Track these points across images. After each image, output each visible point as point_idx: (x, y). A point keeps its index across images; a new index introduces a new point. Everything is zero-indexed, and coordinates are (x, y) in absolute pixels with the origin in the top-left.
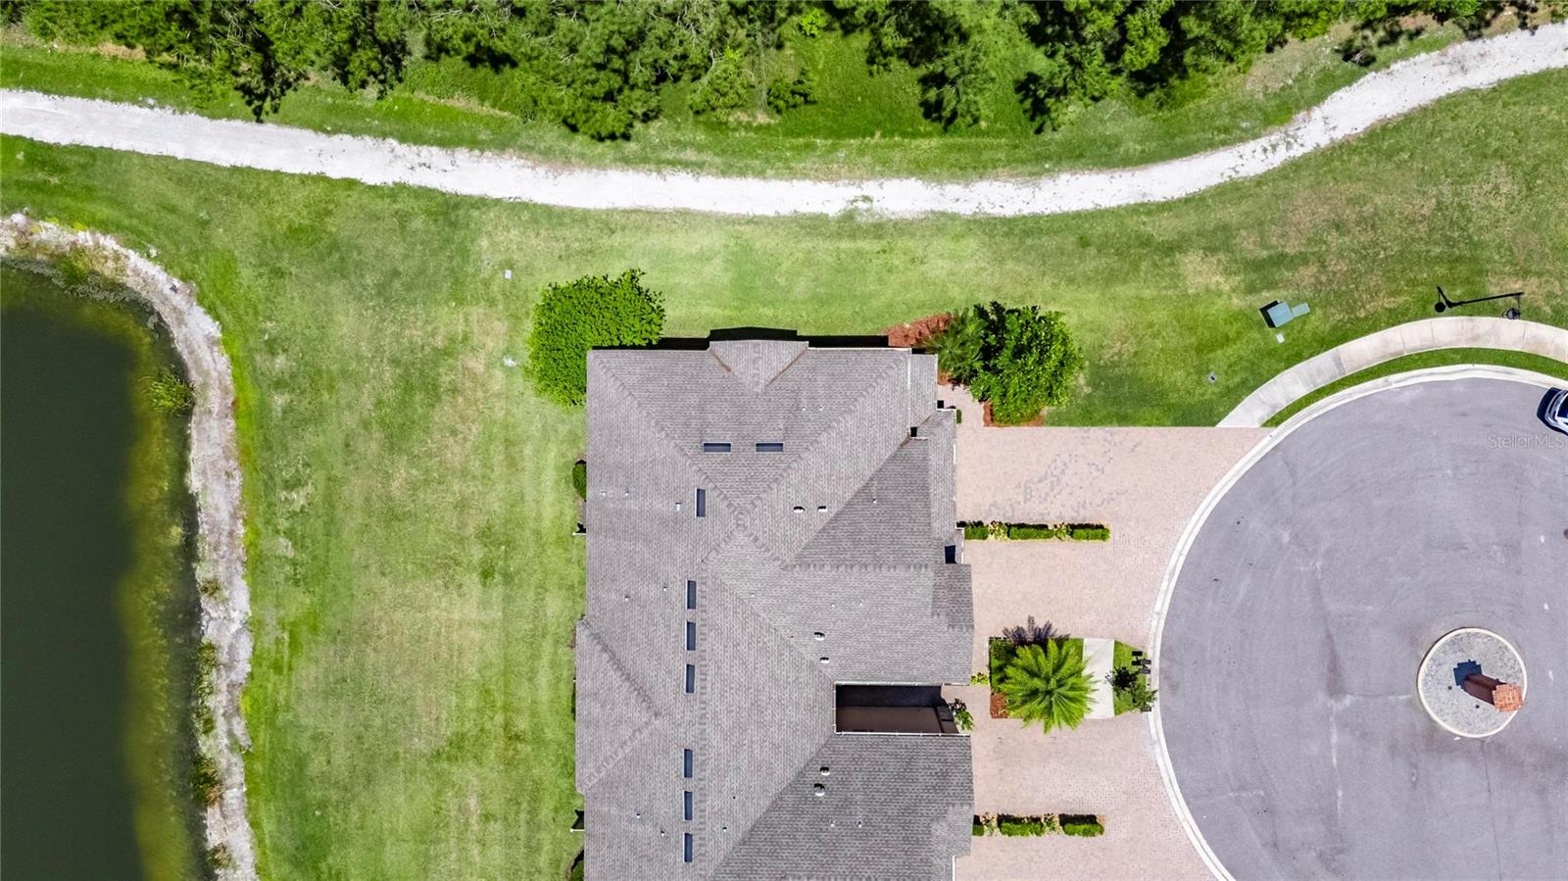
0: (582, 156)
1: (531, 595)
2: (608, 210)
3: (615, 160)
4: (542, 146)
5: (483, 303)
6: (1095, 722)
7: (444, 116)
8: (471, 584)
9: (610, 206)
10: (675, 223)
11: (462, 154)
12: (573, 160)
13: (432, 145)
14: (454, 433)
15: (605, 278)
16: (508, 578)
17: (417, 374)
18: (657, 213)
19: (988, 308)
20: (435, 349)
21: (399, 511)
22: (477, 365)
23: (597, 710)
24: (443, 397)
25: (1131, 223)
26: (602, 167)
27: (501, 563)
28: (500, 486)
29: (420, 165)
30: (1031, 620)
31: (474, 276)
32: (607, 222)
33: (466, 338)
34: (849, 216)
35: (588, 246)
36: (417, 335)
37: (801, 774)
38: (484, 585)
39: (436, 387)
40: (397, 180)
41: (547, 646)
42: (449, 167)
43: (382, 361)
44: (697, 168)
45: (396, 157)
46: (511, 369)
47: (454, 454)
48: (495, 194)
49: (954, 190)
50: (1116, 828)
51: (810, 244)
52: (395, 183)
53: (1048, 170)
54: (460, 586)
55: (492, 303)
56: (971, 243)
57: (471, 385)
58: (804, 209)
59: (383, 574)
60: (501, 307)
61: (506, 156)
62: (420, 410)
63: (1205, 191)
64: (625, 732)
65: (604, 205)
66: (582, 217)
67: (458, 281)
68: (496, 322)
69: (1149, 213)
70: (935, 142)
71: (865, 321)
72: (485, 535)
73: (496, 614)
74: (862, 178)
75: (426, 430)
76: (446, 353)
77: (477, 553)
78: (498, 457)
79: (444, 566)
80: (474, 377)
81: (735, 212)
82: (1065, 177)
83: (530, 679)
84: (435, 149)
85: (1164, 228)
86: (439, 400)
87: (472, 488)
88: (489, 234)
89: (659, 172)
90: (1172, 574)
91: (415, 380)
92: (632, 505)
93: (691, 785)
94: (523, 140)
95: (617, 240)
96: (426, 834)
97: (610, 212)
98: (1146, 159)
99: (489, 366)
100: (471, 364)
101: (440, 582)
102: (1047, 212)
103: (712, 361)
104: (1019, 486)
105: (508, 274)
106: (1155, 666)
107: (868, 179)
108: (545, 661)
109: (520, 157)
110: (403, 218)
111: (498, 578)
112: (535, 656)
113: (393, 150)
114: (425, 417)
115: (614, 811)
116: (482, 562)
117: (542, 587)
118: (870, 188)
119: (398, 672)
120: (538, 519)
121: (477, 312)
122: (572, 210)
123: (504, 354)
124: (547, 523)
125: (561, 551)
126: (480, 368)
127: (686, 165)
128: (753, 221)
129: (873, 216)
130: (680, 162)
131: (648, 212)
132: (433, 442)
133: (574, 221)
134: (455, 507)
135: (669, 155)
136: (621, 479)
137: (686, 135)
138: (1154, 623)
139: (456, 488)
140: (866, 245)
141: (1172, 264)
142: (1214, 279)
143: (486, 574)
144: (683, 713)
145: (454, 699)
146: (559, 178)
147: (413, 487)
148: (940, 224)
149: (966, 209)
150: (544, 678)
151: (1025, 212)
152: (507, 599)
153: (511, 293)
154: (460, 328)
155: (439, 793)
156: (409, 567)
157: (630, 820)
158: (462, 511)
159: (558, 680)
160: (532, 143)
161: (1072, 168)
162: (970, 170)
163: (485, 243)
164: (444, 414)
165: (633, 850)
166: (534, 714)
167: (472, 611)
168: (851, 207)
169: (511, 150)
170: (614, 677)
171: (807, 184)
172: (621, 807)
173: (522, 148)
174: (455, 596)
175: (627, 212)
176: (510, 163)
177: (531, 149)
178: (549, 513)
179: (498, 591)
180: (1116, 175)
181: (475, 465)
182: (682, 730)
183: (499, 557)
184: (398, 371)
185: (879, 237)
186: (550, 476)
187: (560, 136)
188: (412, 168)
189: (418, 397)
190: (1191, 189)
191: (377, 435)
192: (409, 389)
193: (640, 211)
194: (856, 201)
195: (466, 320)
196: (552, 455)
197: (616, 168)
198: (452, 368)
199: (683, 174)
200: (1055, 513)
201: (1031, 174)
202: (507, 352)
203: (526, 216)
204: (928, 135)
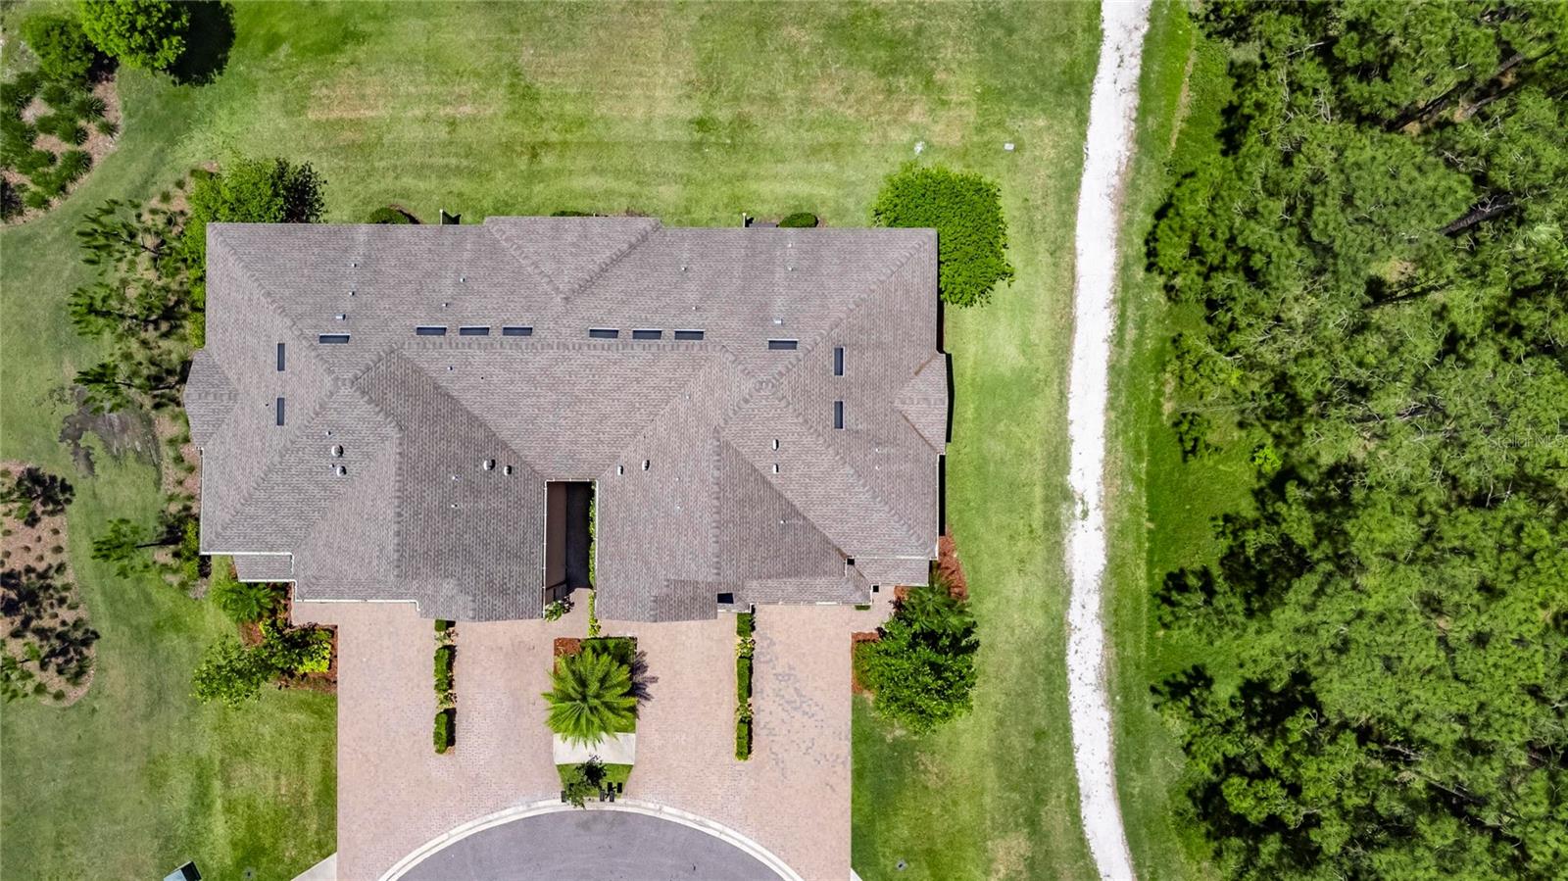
0: (1130, 223)
1: (680, 170)
2: (1075, 248)
3: (1126, 257)
4: (1141, 182)
5: (979, 121)
6: (550, 744)
7: (1171, 82)
8: (694, 110)
9: (1079, 252)
10: (1062, 318)
11: (1132, 100)
12: (1126, 213)
13: (1142, 69)
14: (847, 91)
15: (1005, 246)
16: (697, 146)
17: (906, 54)
18: (1071, 300)
19: (973, 638)
20: (932, 72)
21: (766, 34)
22: (916, 115)
23: (570, 238)
24: (883, 81)
25: (1059, 784)
26: (1119, 243)
27: (713, 139)
28: (791, 138)
29: (1121, 57)
30: (654, 680)
31: (1008, 111)
32: (1063, 249)
33: (944, 103)
34: (1067, 495)
35: (1038, 228)
36: (947, 53)
37: (505, 446)
38: (690, 122)
39: (894, 72)
40: (1106, 33)
41: (629, 186)
42: (1119, 86)
43: (920, 17)
44: (1118, 340)
45: (1130, 32)
46: (912, 149)
47: (824, 92)
48: (1090, 134)
49: (1094, 603)
50: (440, 766)
51: (1039, 456)
52: (1103, 30)
53: (1113, 699)
54: (689, 97)
55: (980, 130)
56: (1039, 621)
57: (896, 109)
58: (1075, 449)
59: (702, 18)
60: (975, 139)
61: (1130, 145)
62: (870, 56)
63: (1092, 859)
64: (548, 267)
65: (1080, 245)
66: (1067, 220)
67: (1001, 95)
68: (959, 134)
69: (1069, 801)
70: (1143, 584)
71: (960, 512)
72: (742, 123)
73: (661, 134)
74: (1107, 509)
75: (850, 62)
76: (929, 83)
77: (723, 114)
78: (820, 136)
79: (710, 80)
80: (903, 111)
81: (1073, 379)
82: (1106, 716)
83: (594, 169)
84: (1137, 72)
85: (1054, 816)
86: (881, 76)
87: (790, 109)
88: (1050, 127)
89: (1114, 301)
90: (701, 824)
91: (901, 51)
92: (779, 275)
93: (496, 335)
94: (1146, 162)
95: (1044, 258)
96: (435, 62)
97: (1073, 251)
98: (1124, 799)
99: (915, 126)
100: (917, 109)
101: (693, 76)
102: (1070, 698)
103: (926, 356)
104: (791, 668)
105: (1009, 147)
106: (608, 806)
107: (1105, 516)
108: (612, 183)
109: (1129, 159)
110: (1067, 39)
111: (697, 136)
112: (617, 174)
113: (1137, 29)
114: (863, 61)
115: (466, 255)
116: (714, 120)
117: (689, 181)
118: (1096, 518)
119: (601, 33)
120: (758, 177)
121: (971, 115)
122: (1075, 212)
123: (927, 143)
124: (753, 186)
125: (726, 201)
126: (912, 118)
127: (1120, 329)
128: (1063, 397)
129: (1068, 520)
130: (1123, 323)
131: (1072, 291)
132: (837, 70)
133: (1063, 214)
134: (770, 92)
135: (1130, 311)
136: (806, 263)
137: (1151, 329)
138: (651, 805)
139: (790, 93)
140: (1038, 513)
141: (1017, 825)
142: (1001, 867)
143: (701, 124)
144: (569, 327)
145: (573, 91)
146: (1106, 199)
147: (791, 49)
148: (1059, 589)
149: (1074, 615)
150: (594, 182)
151: (1071, 676)
152: (676, 146)
153: (989, 149)
154: (955, 98)
155: (478, 75)
156: (709, 44)
157: (458, 272)
158: (766, 99)
159: (594, 197)
160: (1143, 171)
161: (1116, 723)
162: (1114, 620)
163: (1041, 123)
164: (866, 81)
165: (428, 274)
166: (558, 173)
167: (663, 109)
168: (1077, 497)
169: (1136, 151)
170: (605, 255)
171: (1101, 453)
172: (472, 263)
173: (1138, 161)
174: (680, 92)
175: (1073, 268)
176: (1123, 149)
177: (1138, 171)
178: (765, 188)
179: (683, 135)
180: (1108, 768)
181: (813, 113)
182: (552, 325)
183: (719, 137)
184: (910, 34)
185: (1046, 526)
186: (802, 189)
187: (1150, 199)
188: (1118, 49)
189: (883, 54)
190: (1093, 845)
191: (844, 12)
192: (892, 44)
193: (1074, 282)
194: (1083, 503)
195: (962, 104)
196: (824, 191)
197: (1117, 258)
198: (913, 89)
199: (1111, 326)
200: (766, 706)
201: (1110, 682)
202: (929, 145)
203: (1069, 165)
204: (1150, 576)
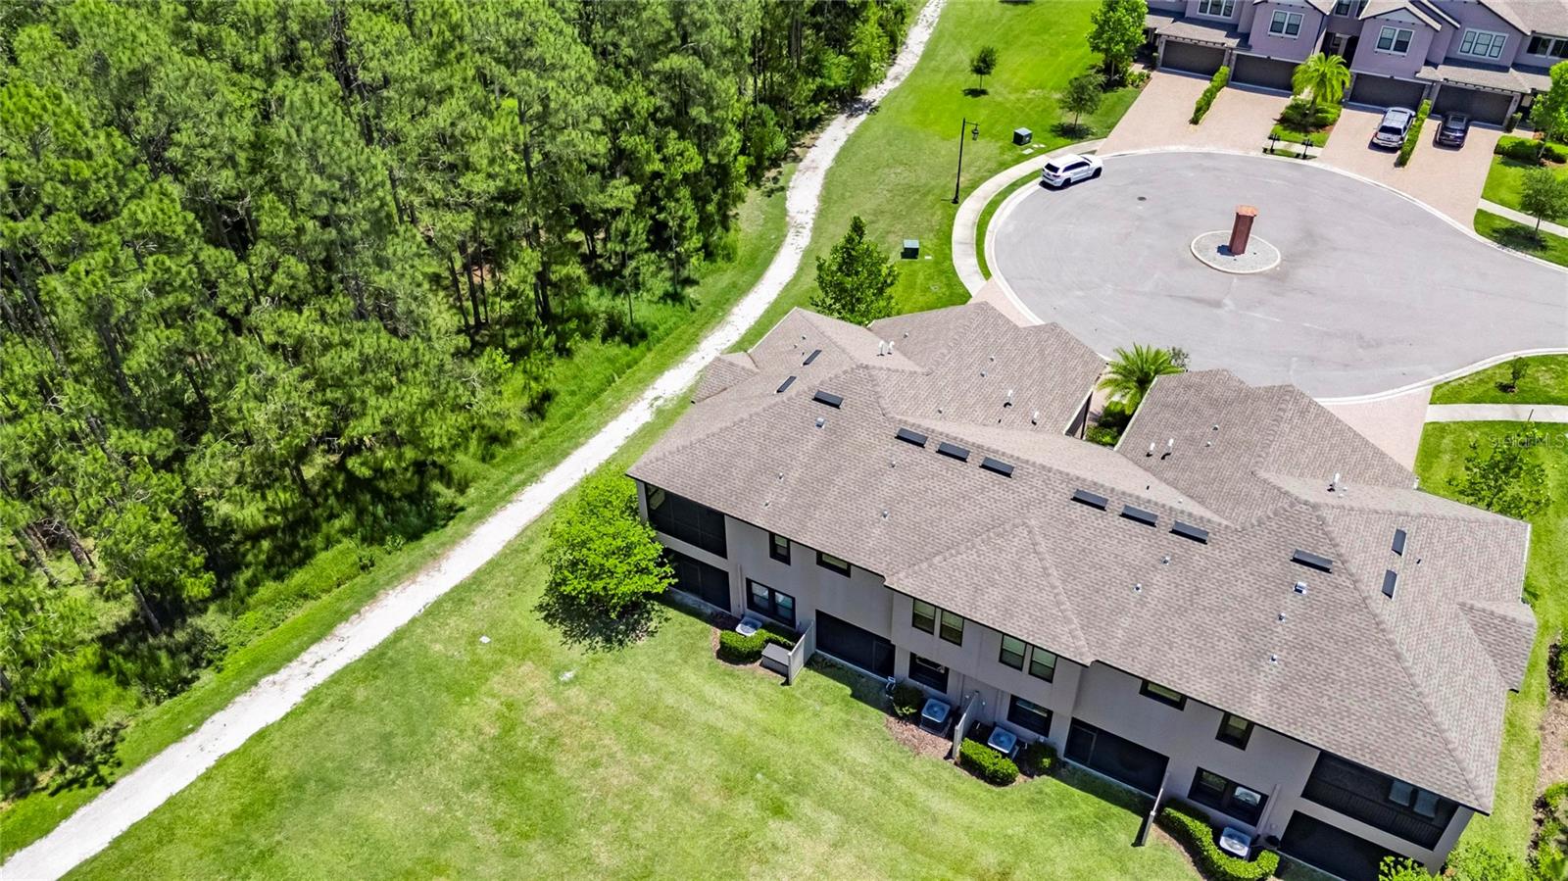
0: (442, 544)
1: (832, 770)
2: (504, 547)
4: (403, 568)
5: (491, 673)
8: (778, 830)
9: (504, 544)
12: (439, 552)
13: (308, 648)
14: (595, 765)
16: (796, 788)
17: (504, 769)
18: (543, 515)
20: (494, 738)
22: (546, 706)
24: (550, 755)
26: (466, 535)
27: (775, 786)
29: (314, 666)
31: (458, 669)
32: (514, 550)
33: (510, 705)
35: (521, 572)
36: (466, 747)
38: (789, 818)
39: (533, 759)
40: (305, 692)
41: (903, 781)
43: (458, 797)
45: (283, 683)
46: (576, 677)
47: (618, 776)
48: (404, 620)
52: (304, 697)
53: (724, 314)
54: (774, 846)
55: (498, 665)
57: (561, 722)
58: (630, 433)
60: (509, 660)
61: (382, 596)
62: (544, 788)
63: (801, 261)
65: (498, 548)
67: (449, 685)
68: (520, 670)
72: (730, 788)
73: (831, 822)
74: (638, 396)
75: (570, 791)
76: (509, 729)
77: (745, 808)
78: (653, 733)
79: (739, 852)
80: (555, 716)
83: (935, 821)
84: (314, 648)
86: (549, 761)
87: (670, 776)
88: (434, 640)
91: (508, 774)
93: (1116, 506)
94: (383, 579)
95: (536, 548)
97: (508, 545)
98: (757, 276)
99: (556, 697)
100: (539, 712)
101: (754, 867)
102: (752, 323)
105: (485, 639)
108: (922, 793)
109: (394, 587)
111: (791, 799)
112: (909, 802)
114: (556, 785)
116: (762, 807)
117: (831, 756)
118: (650, 394)
120: (749, 722)
121: (494, 682)
122: (479, 570)
123: (557, 676)
124: (761, 716)
125: (800, 716)
126: (552, 706)
128: (609, 462)
129: (672, 399)
131: (536, 521)
132: (587, 791)
133: (489, 573)
134: (678, 804)
136: (764, 479)
137: (500, 475)
139: (656, 793)
143: (778, 810)
144: (1032, 487)
146: (442, 568)
147: (622, 838)
150: (939, 803)
151: (743, 332)
152: (824, 801)
153: (505, 645)
154: (496, 704)
158: (688, 800)
160: (392, 574)
161: (732, 305)
162: (688, 346)
163: (438, 647)
164: (566, 766)
165: (1181, 611)
166: (982, 836)
167: (812, 850)
168: (654, 410)
169: (382, 591)
171: (613, 423)
172: (1121, 610)
173: (388, 583)
174: (781, 858)
175: (520, 535)
176: (391, 597)
177: (396, 577)
178: (750, 708)
179: (807, 807)
181: (646, 760)
182: (1050, 496)
183: (768, 786)
184: (484, 786)
186: (713, 690)
188: (309, 674)
189: (529, 781)
191: (532, 847)
192: (511, 786)
193: (529, 526)
194: (652, 404)
195: (493, 696)
198: (528, 732)
201: (719, 322)
202: (557, 673)
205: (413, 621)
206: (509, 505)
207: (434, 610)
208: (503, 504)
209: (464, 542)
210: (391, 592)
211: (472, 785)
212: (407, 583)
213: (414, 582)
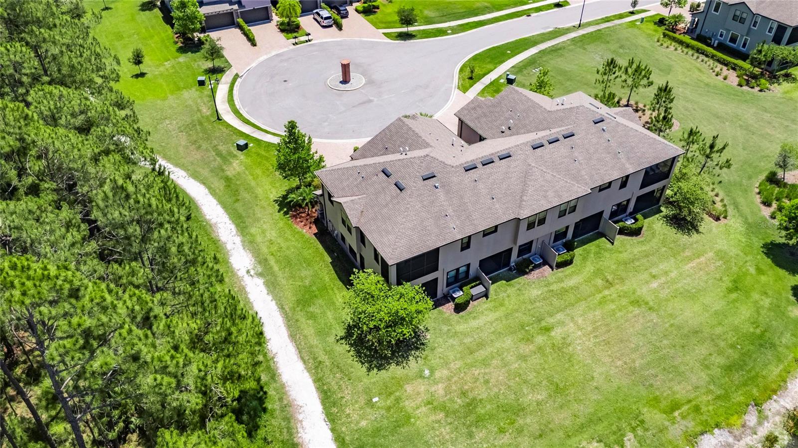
0: (281, 399)
1: (538, 304)
2: (308, 372)
3: (275, 381)
5: (401, 404)
8: (557, 333)
9: (305, 371)
10: (300, 338)
12: (285, 402)
14: (487, 382)
16: (540, 319)
17: (468, 418)
18: (298, 348)
20: (447, 416)
21: (553, 387)
22: (440, 389)
24: (471, 397)
26: (283, 386)
27: (535, 325)
31: (388, 418)
32: (315, 368)
33: (429, 403)
34: (260, 274)
35: (335, 369)
37: (511, 135)
38: (553, 328)
39: (469, 404)
44: (262, 343)
46: (430, 369)
48: (329, 434)
49: (229, 246)
51: (282, 280)
54: (564, 338)
55: (398, 400)
57: (453, 386)
58: (265, 291)
60: (397, 394)
61: (300, 440)
62: (488, 406)
65: (307, 374)
66: (319, 381)
68: (408, 391)
69: (214, 190)
72: (528, 339)
73: (561, 316)
74: (238, 278)
75: (497, 396)
76: (443, 408)
77: (540, 339)
78: (482, 354)
80: (448, 387)
81: (280, 317)
83: (577, 287)
85: (219, 185)
86: (474, 399)
87: (509, 357)
88: (358, 423)
89: (273, 358)
91: (472, 418)
94: (285, 436)
95: (323, 357)
97: (309, 370)
99: (436, 383)
100: (441, 392)
102: (227, 216)
103: (362, 221)
105: (375, 400)
107: (238, 275)
109: (297, 432)
111: (544, 323)
112: (565, 290)
114: (490, 401)
115: (584, 172)
116: (543, 335)
117: (531, 301)
118: (242, 273)
120: (499, 319)
121: (408, 405)
122: (318, 389)
123: (424, 378)
126: (441, 386)
127: (263, 348)
128: (281, 308)
129: (256, 267)
131: (300, 352)
132: (501, 390)
133: (323, 385)
134: (526, 360)
136: (442, 221)
139: (516, 365)
140: (272, 262)
142: (235, 165)
143: (548, 329)
146: (300, 403)
147: (533, 387)
148: (250, 244)
149: (237, 239)
151: (230, 221)
152: (550, 314)
153: (386, 391)
154: (424, 409)
157: (581, 164)
158: (525, 356)
160: (285, 430)
163: (364, 423)
164: (481, 393)
167: (571, 327)
168: (255, 276)
169: (295, 439)
171: (250, 296)
173: (290, 433)
174: (571, 338)
175: (304, 362)
176: (304, 436)
177: (289, 429)
179: (550, 320)
181: (496, 362)
182: (527, 153)
183: (533, 327)
185: (266, 260)
186: (473, 323)
187: (273, 418)
189: (481, 411)
191: (521, 422)
192: (479, 421)
193: (301, 356)
194: (251, 276)
195: (418, 408)
197: (280, 378)
198: (452, 401)
199: (269, 347)
202: (421, 376)
203: (334, 410)
205: (333, 430)
206: (275, 360)
207: (331, 418)
208: (271, 362)
209: (287, 389)
210: (299, 435)
211: (471, 435)
212: (299, 425)
213: (301, 421)
